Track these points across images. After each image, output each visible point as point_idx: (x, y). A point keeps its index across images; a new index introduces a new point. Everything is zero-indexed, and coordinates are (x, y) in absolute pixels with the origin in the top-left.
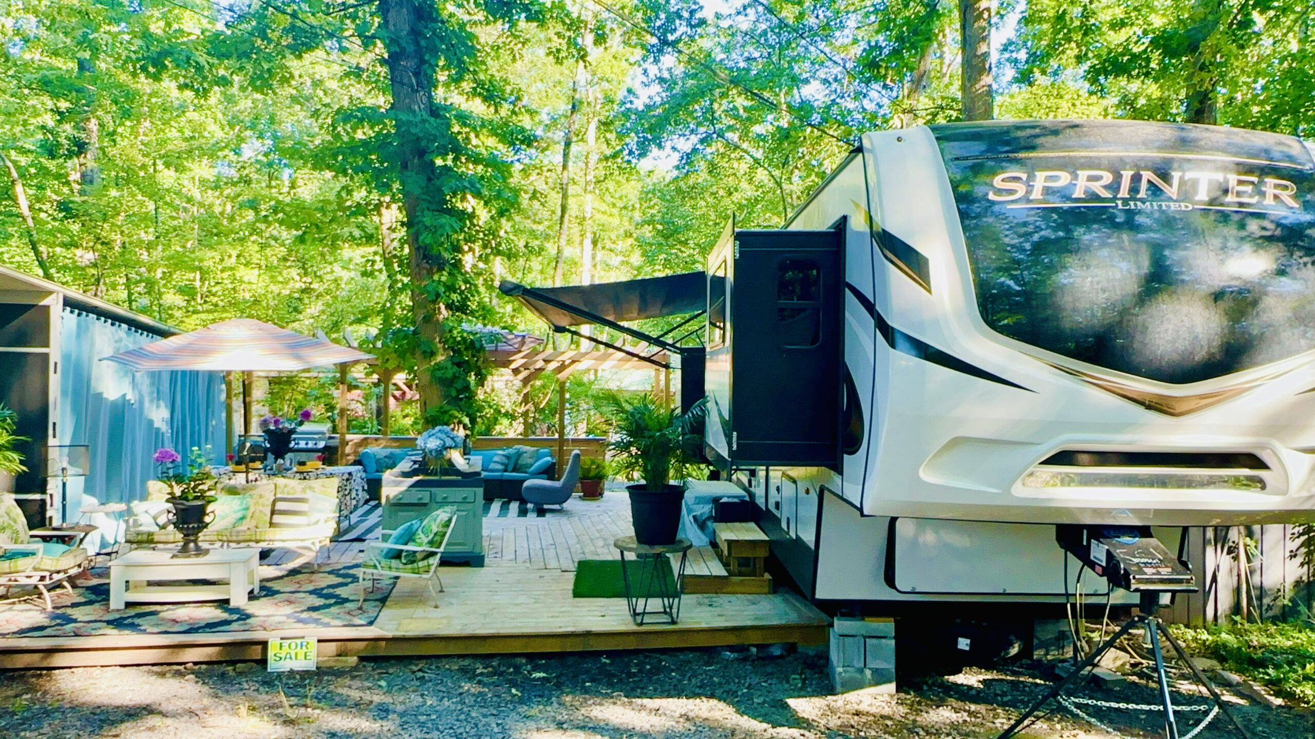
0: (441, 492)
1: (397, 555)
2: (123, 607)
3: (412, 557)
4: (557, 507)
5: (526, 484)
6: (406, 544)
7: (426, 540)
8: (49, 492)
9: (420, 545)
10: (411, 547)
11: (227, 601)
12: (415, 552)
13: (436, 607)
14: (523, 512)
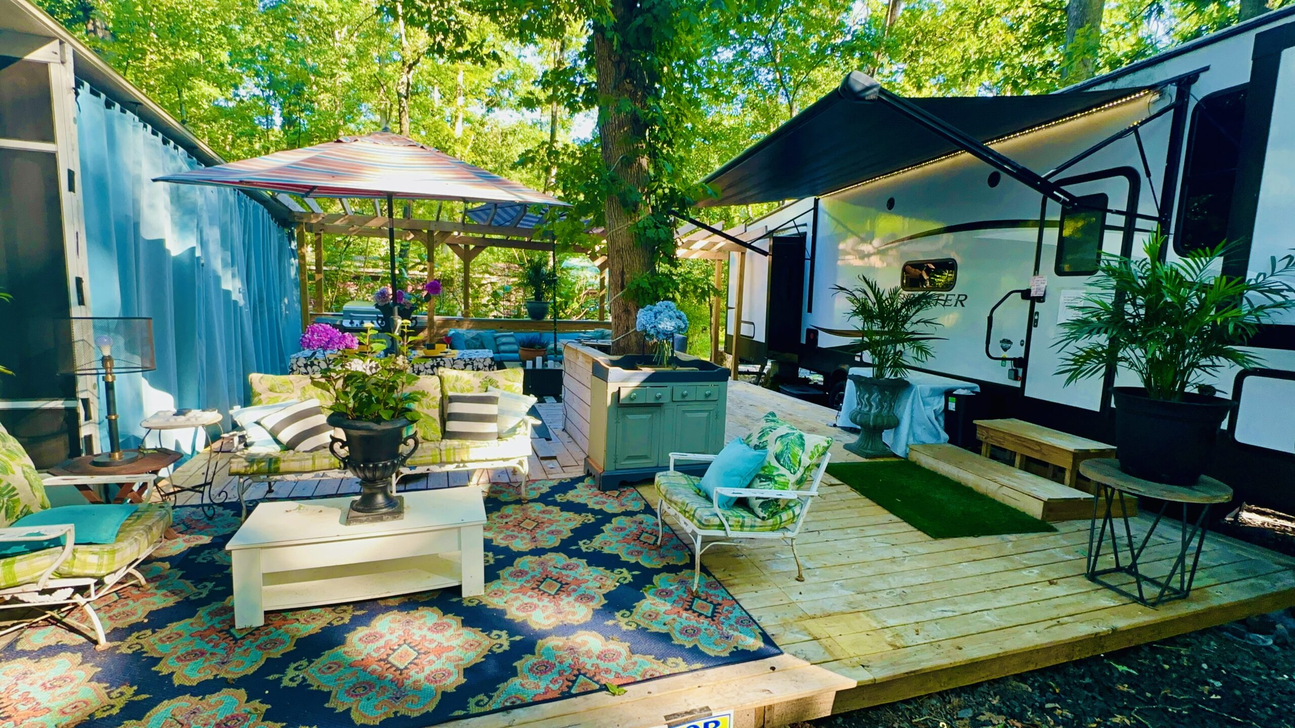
0: (680, 388)
2: (262, 622)
3: (773, 507)
8: (81, 395)
9: (784, 486)
10: (762, 492)
12: (777, 500)
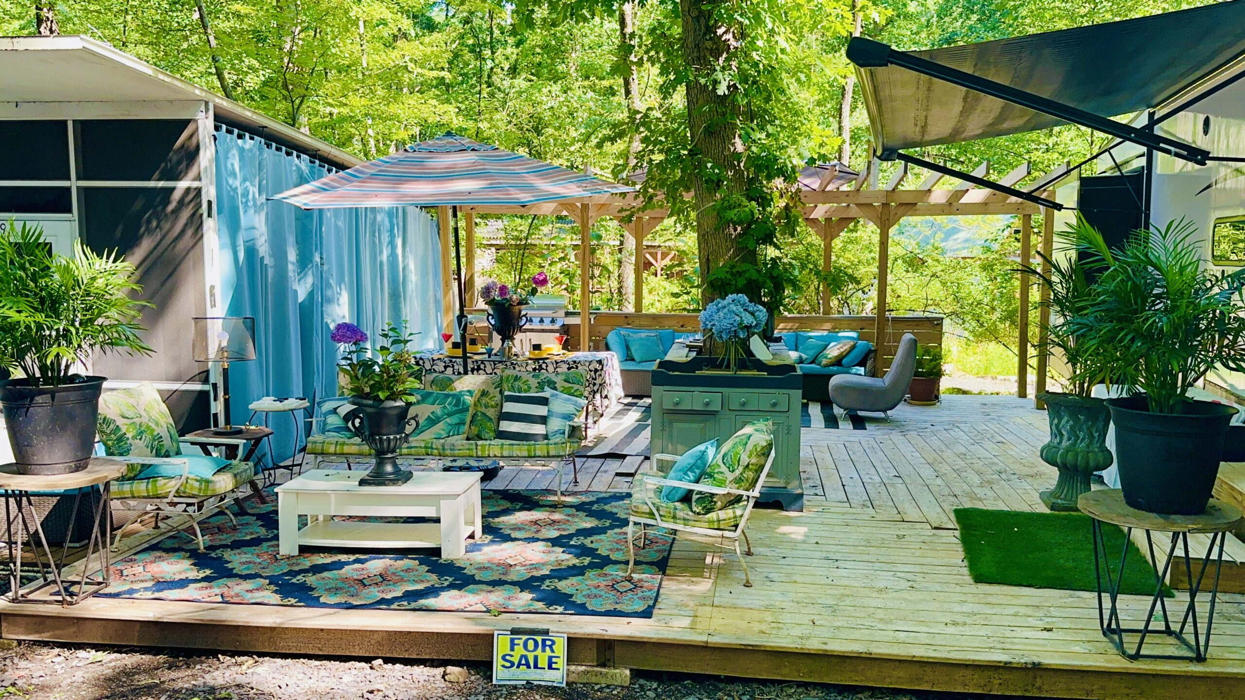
0: (737, 395)
1: (686, 498)
2: (296, 552)
3: (708, 502)
4: (881, 415)
5: (834, 381)
6: (697, 481)
7: (730, 477)
8: (212, 381)
9: (721, 484)
10: (704, 487)
11: (437, 552)
12: (712, 495)
13: (748, 585)
14: (831, 422)
